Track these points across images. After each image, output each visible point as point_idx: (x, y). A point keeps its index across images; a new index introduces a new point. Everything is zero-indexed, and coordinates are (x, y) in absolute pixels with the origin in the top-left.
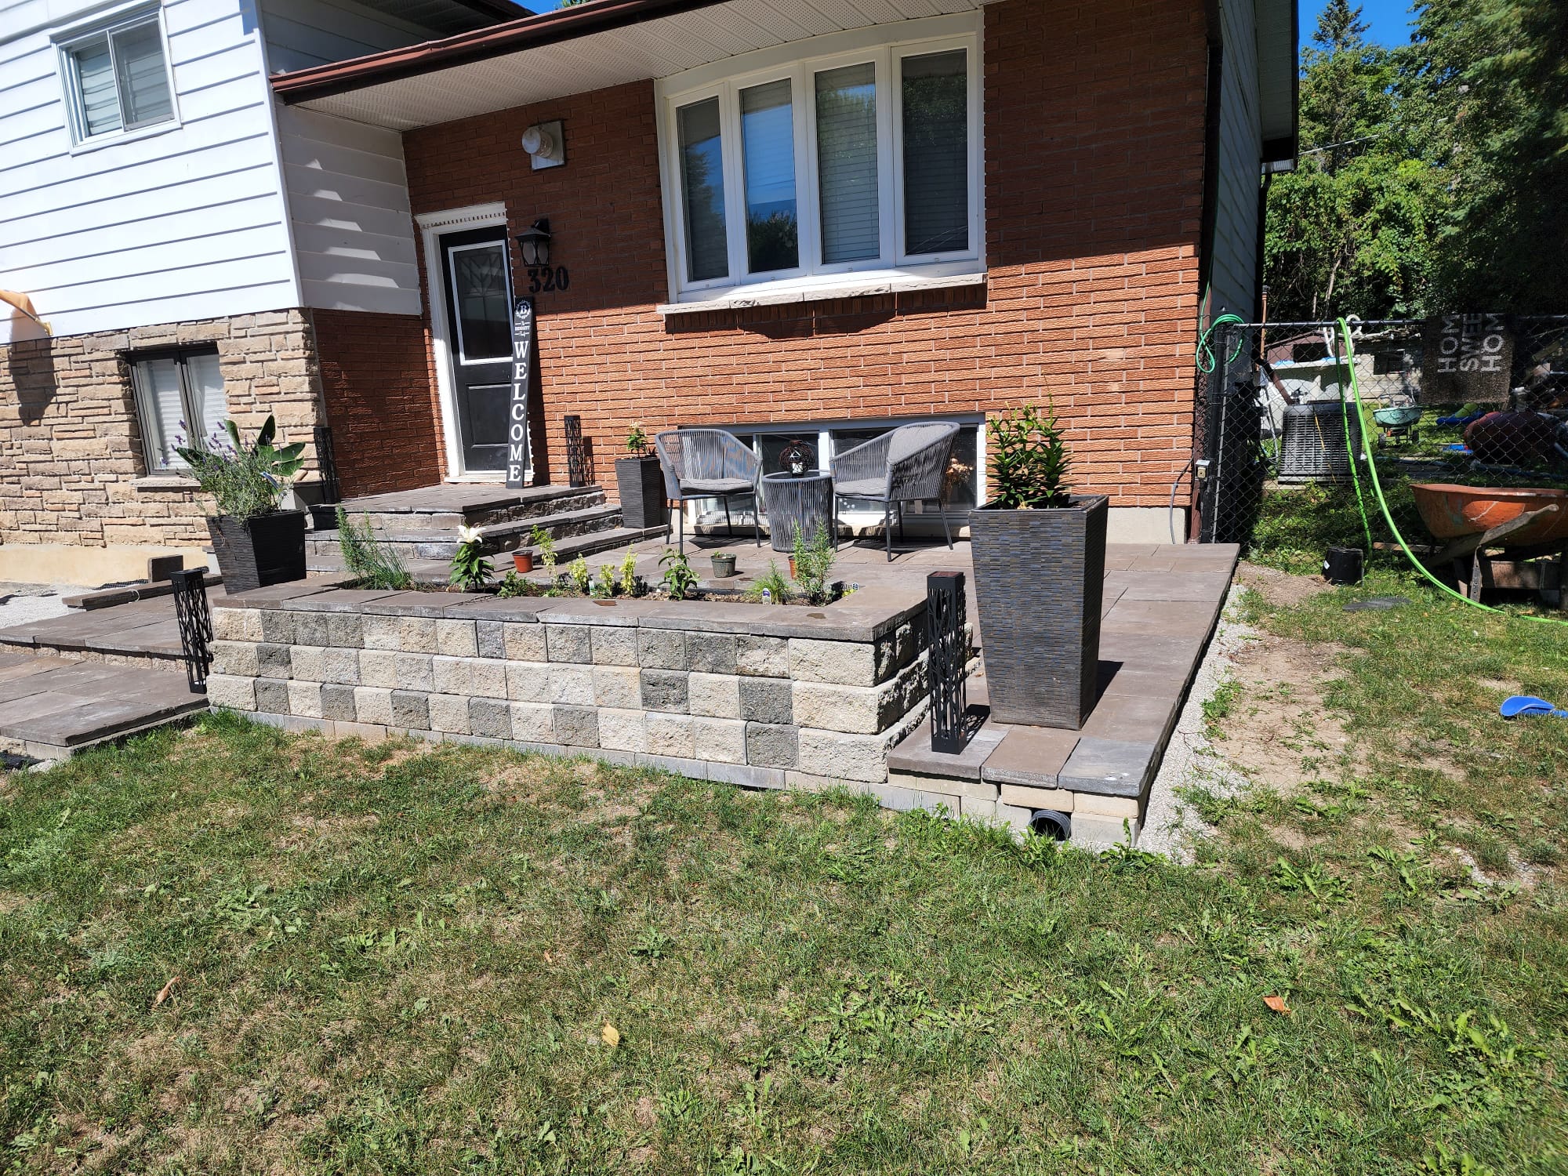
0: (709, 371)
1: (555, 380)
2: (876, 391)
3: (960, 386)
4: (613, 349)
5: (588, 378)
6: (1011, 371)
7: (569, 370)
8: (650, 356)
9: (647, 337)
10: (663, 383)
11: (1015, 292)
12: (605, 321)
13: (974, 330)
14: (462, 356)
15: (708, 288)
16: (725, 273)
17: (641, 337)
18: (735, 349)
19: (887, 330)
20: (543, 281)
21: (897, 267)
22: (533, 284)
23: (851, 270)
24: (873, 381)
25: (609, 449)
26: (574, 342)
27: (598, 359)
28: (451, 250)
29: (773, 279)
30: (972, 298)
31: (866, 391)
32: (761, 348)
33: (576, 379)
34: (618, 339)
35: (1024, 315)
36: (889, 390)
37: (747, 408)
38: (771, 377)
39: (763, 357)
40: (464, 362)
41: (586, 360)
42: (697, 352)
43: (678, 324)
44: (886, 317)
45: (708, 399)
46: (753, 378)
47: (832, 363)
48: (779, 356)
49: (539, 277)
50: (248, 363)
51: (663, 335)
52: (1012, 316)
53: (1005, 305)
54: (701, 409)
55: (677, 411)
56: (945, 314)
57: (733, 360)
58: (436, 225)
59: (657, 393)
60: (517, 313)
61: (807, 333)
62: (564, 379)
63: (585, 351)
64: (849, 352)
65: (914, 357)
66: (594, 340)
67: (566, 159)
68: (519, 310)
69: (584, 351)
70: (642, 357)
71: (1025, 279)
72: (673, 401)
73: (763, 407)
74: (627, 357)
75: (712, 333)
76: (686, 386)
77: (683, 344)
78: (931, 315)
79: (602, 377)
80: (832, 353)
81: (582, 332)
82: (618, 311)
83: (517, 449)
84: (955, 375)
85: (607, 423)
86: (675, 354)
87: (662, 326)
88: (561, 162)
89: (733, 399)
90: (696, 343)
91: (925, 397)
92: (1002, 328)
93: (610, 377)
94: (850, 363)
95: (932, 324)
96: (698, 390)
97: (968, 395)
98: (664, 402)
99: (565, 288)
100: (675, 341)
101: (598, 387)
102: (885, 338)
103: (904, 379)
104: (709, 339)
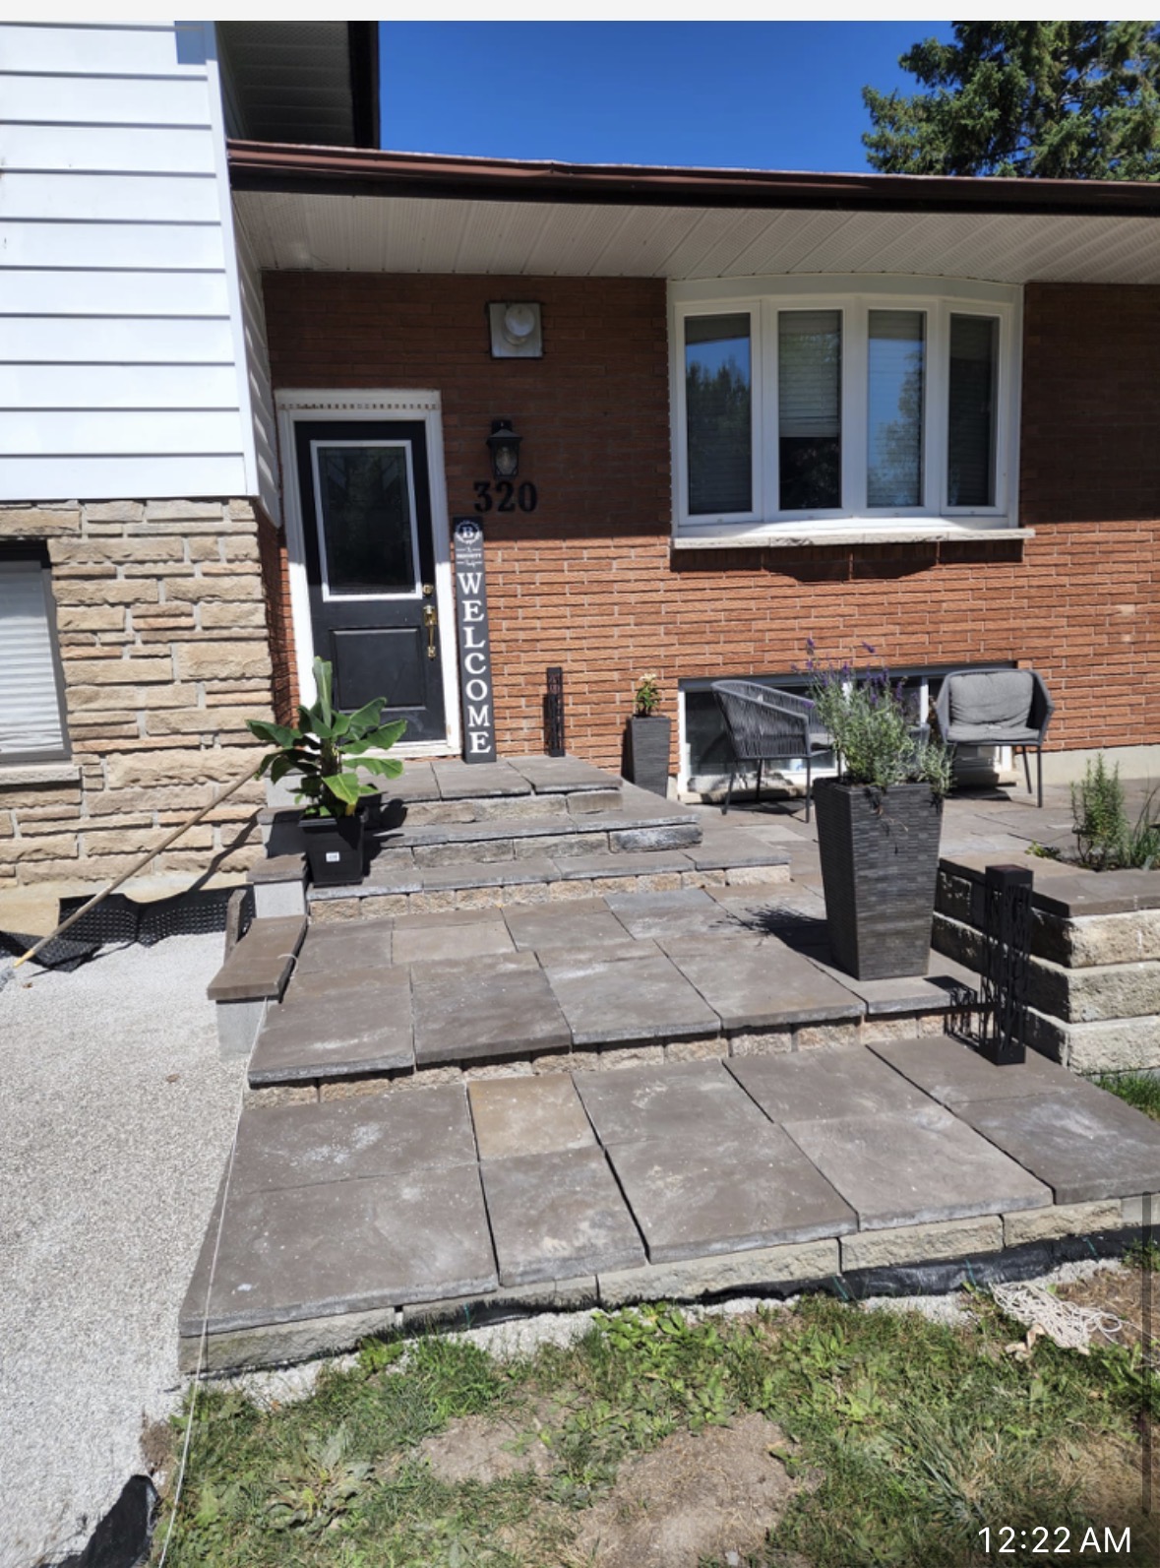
0: (722, 616)
1: (505, 624)
2: (914, 639)
3: (995, 635)
4: (595, 588)
5: (557, 623)
6: (1042, 622)
7: (530, 612)
8: (646, 597)
9: (645, 575)
10: (662, 629)
11: (1047, 549)
12: (586, 554)
13: (1011, 583)
14: (325, 588)
15: (720, 523)
16: (746, 506)
17: (631, 575)
18: (757, 592)
19: (926, 577)
20: (497, 499)
21: (941, 516)
22: (482, 501)
23: (897, 516)
24: (910, 629)
25: (581, 709)
26: (538, 578)
27: (574, 599)
28: (315, 445)
29: (811, 518)
30: (1010, 551)
31: (904, 639)
32: (789, 592)
33: (538, 623)
34: (604, 576)
35: (1053, 571)
36: (925, 638)
37: (768, 657)
38: (795, 623)
39: (789, 601)
40: (327, 596)
41: (555, 600)
42: (709, 594)
43: (684, 562)
44: (926, 565)
45: (719, 648)
46: (777, 624)
47: (868, 610)
48: (809, 601)
49: (491, 493)
50: (121, 579)
51: (667, 574)
52: (1043, 571)
53: (1039, 560)
54: (708, 659)
55: (678, 661)
56: (984, 565)
57: (752, 604)
58: (306, 407)
59: (654, 640)
60: (458, 536)
61: (842, 577)
62: (520, 623)
63: (557, 589)
64: (884, 599)
65: (953, 606)
66: (568, 576)
67: (544, 352)
68: (461, 531)
69: (552, 589)
70: (633, 598)
71: (1059, 538)
72: (673, 650)
73: (787, 656)
74: (616, 598)
75: (730, 573)
76: (694, 633)
77: (691, 584)
78: (971, 566)
79: (578, 621)
80: (870, 599)
81: (552, 565)
82: (608, 542)
83: (479, 712)
84: (991, 625)
85: (585, 676)
86: (678, 596)
87: (667, 562)
88: (538, 354)
89: (751, 647)
90: (706, 584)
91: (962, 646)
92: (1035, 582)
93: (586, 621)
94: (888, 611)
95: (969, 575)
96: (709, 637)
97: (1003, 644)
98: (662, 652)
99: (533, 507)
100: (678, 581)
101: (568, 633)
102: (926, 586)
103: (943, 627)
104: (724, 580)
